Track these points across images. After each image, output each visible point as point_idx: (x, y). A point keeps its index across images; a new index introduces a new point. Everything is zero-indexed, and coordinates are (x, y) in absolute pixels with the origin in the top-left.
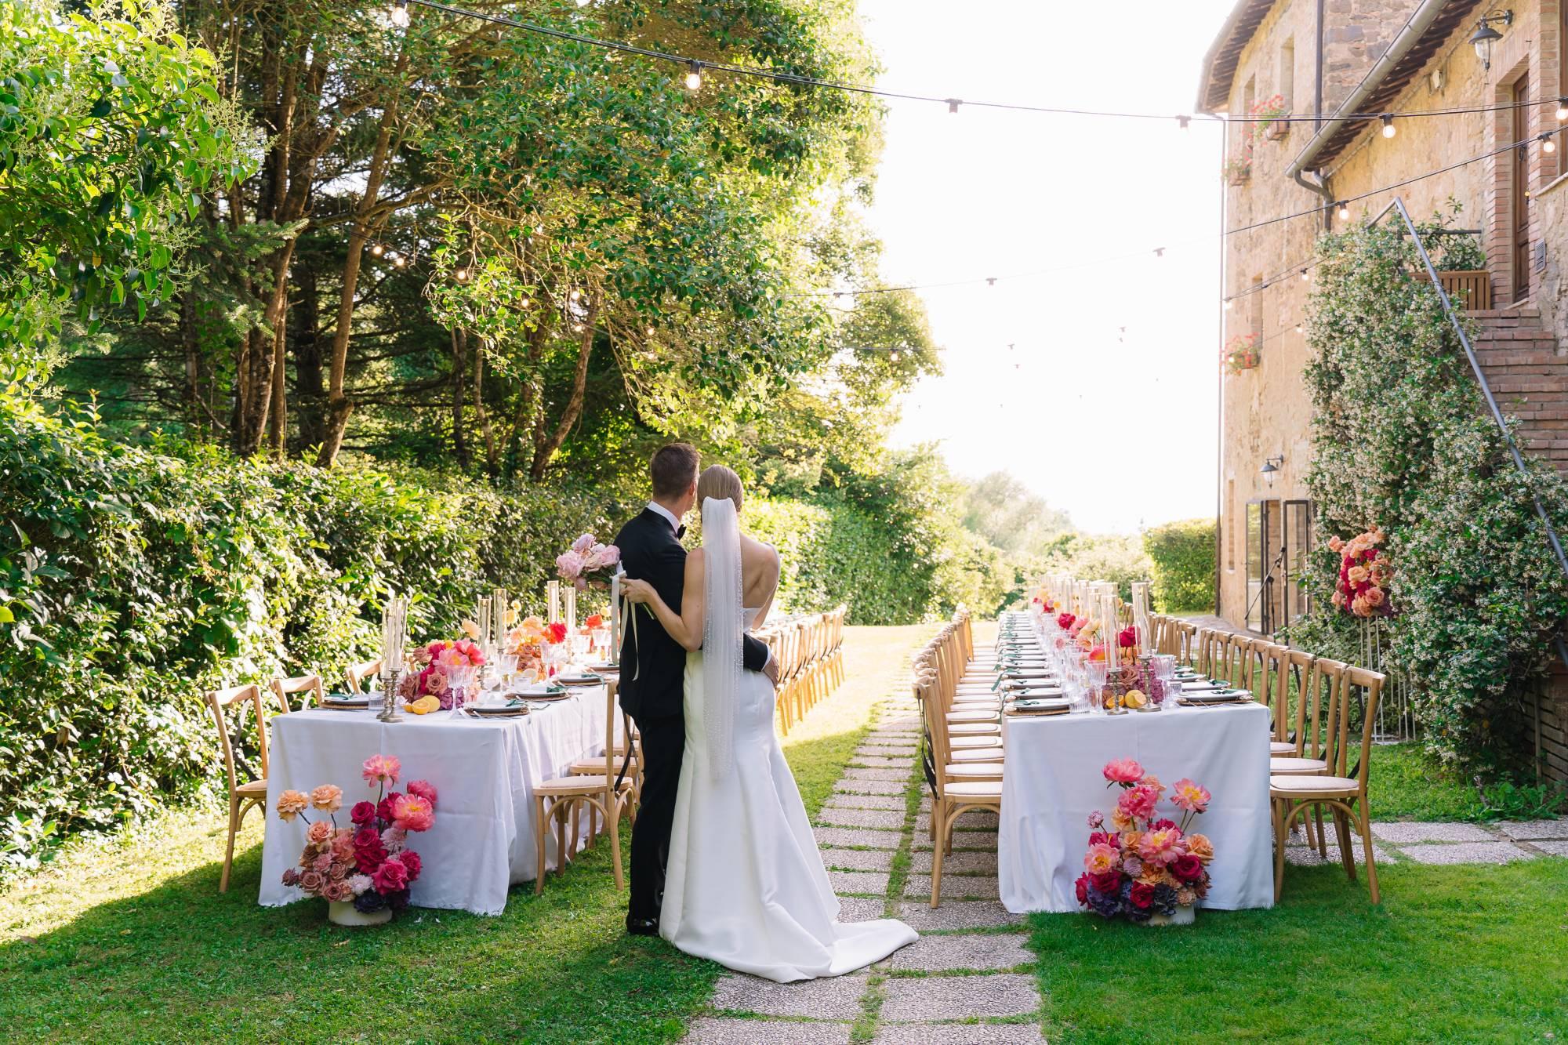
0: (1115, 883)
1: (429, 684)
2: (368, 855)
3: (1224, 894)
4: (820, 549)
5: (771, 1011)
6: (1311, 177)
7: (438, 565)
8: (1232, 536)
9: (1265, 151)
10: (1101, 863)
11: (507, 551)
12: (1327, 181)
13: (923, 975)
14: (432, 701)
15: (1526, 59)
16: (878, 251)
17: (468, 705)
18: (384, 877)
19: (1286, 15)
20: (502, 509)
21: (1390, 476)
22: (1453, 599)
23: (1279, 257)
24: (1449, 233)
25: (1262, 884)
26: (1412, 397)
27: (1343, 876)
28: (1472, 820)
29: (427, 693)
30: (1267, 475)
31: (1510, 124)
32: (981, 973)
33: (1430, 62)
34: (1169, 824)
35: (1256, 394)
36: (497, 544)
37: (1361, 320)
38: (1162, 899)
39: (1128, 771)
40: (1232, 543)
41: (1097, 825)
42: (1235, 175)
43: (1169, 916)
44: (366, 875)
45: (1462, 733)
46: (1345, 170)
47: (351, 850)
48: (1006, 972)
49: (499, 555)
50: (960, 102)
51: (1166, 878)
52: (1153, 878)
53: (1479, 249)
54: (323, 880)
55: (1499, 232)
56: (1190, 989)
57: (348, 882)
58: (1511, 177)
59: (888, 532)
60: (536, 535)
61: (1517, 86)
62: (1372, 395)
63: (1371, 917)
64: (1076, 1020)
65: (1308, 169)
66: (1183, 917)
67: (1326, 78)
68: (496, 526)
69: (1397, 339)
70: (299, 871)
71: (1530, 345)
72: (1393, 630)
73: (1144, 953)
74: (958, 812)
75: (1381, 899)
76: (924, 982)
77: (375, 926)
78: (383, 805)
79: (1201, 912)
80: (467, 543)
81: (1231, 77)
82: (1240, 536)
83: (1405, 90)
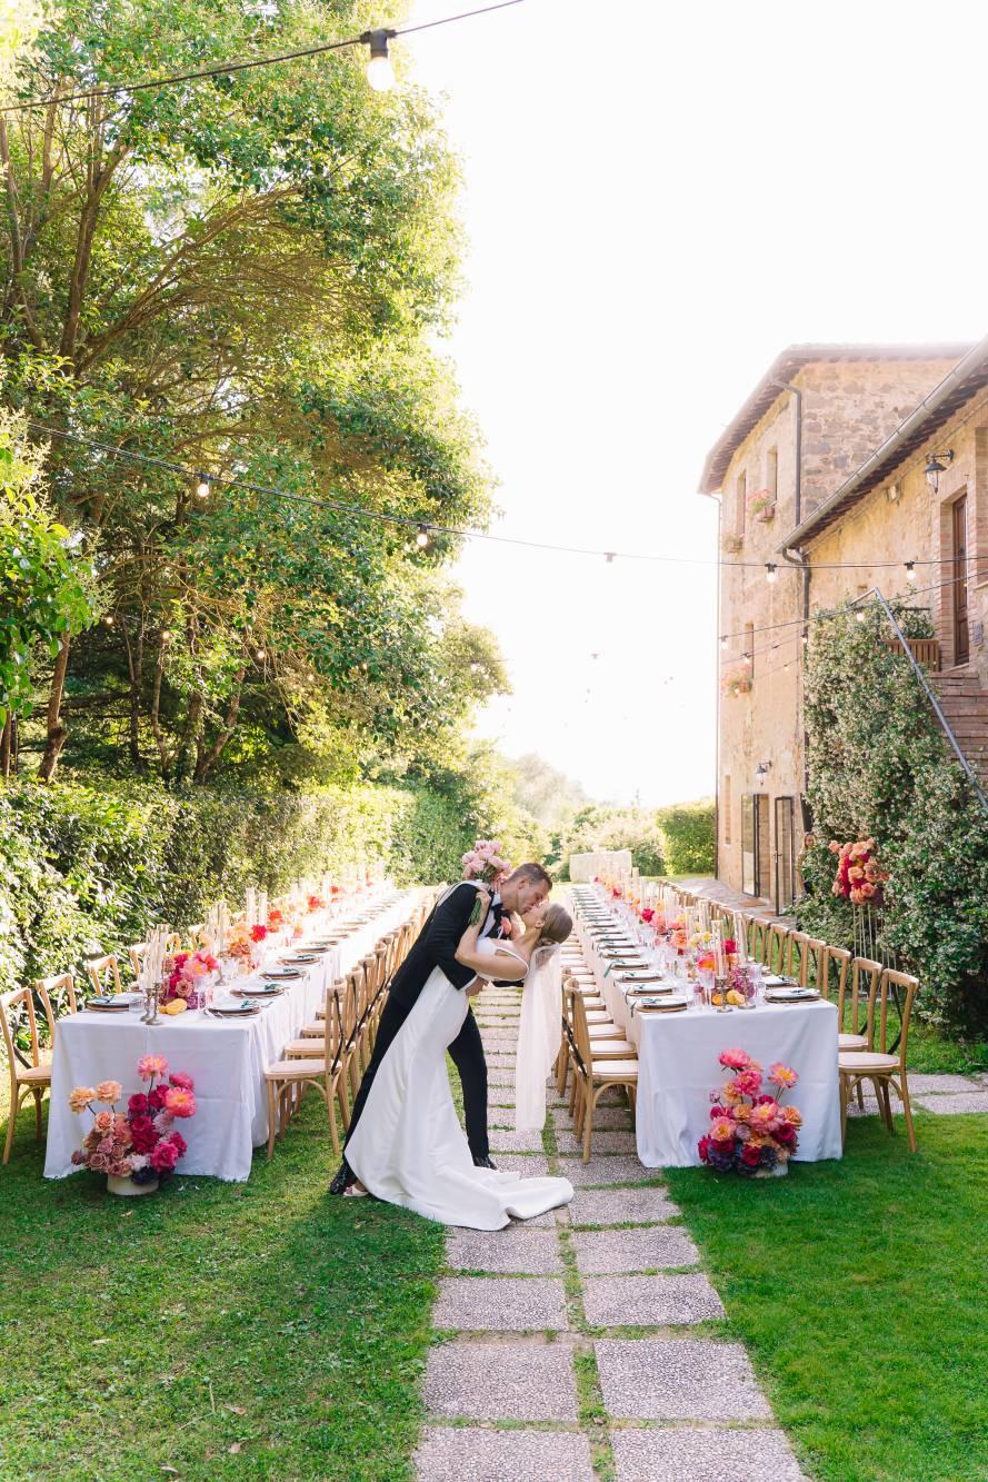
0: (731, 1146)
1: (178, 988)
2: (142, 1138)
3: (807, 1150)
4: (408, 825)
5: (495, 1268)
6: (793, 554)
7: (134, 862)
8: (728, 819)
9: (754, 531)
10: (723, 1132)
11: (183, 846)
12: (806, 557)
13: (598, 1228)
14: (180, 1003)
15: (965, 487)
16: (460, 596)
17: (210, 1005)
18: (160, 1157)
19: (772, 429)
20: (180, 813)
21: (880, 800)
22: (936, 900)
23: (767, 610)
24: (907, 610)
25: (834, 1140)
26: (897, 743)
27: (883, 1126)
28: (960, 1073)
29: (177, 996)
30: (759, 776)
31: (951, 532)
32: (643, 1226)
33: (887, 479)
34: (770, 1100)
35: (749, 712)
36: (176, 840)
37: (851, 679)
38: (767, 1158)
39: (738, 1058)
40: (728, 823)
41: (716, 1101)
42: (731, 545)
43: (771, 1170)
44: (142, 1154)
45: (946, 1003)
46: (820, 551)
47: (128, 1134)
48: (662, 1224)
49: (177, 850)
50: (614, 554)
51: (769, 1141)
52: (759, 1141)
53: (928, 622)
54: (107, 1160)
55: (944, 611)
56: (808, 1238)
57: (127, 1160)
58: (952, 571)
59: (458, 810)
60: (204, 831)
61: (956, 506)
62: (863, 737)
63: (914, 1164)
64: (733, 1269)
65: (791, 548)
66: (781, 1171)
67: (804, 480)
68: (174, 825)
69: (880, 696)
70: (85, 1152)
71: (972, 700)
72: (887, 920)
73: (761, 1205)
74: (603, 1088)
75: (917, 1149)
76: (602, 1235)
77: (147, 1195)
78: (153, 1094)
79: (791, 1164)
80: (155, 842)
81: (726, 469)
82: (736, 819)
83: (867, 497)
